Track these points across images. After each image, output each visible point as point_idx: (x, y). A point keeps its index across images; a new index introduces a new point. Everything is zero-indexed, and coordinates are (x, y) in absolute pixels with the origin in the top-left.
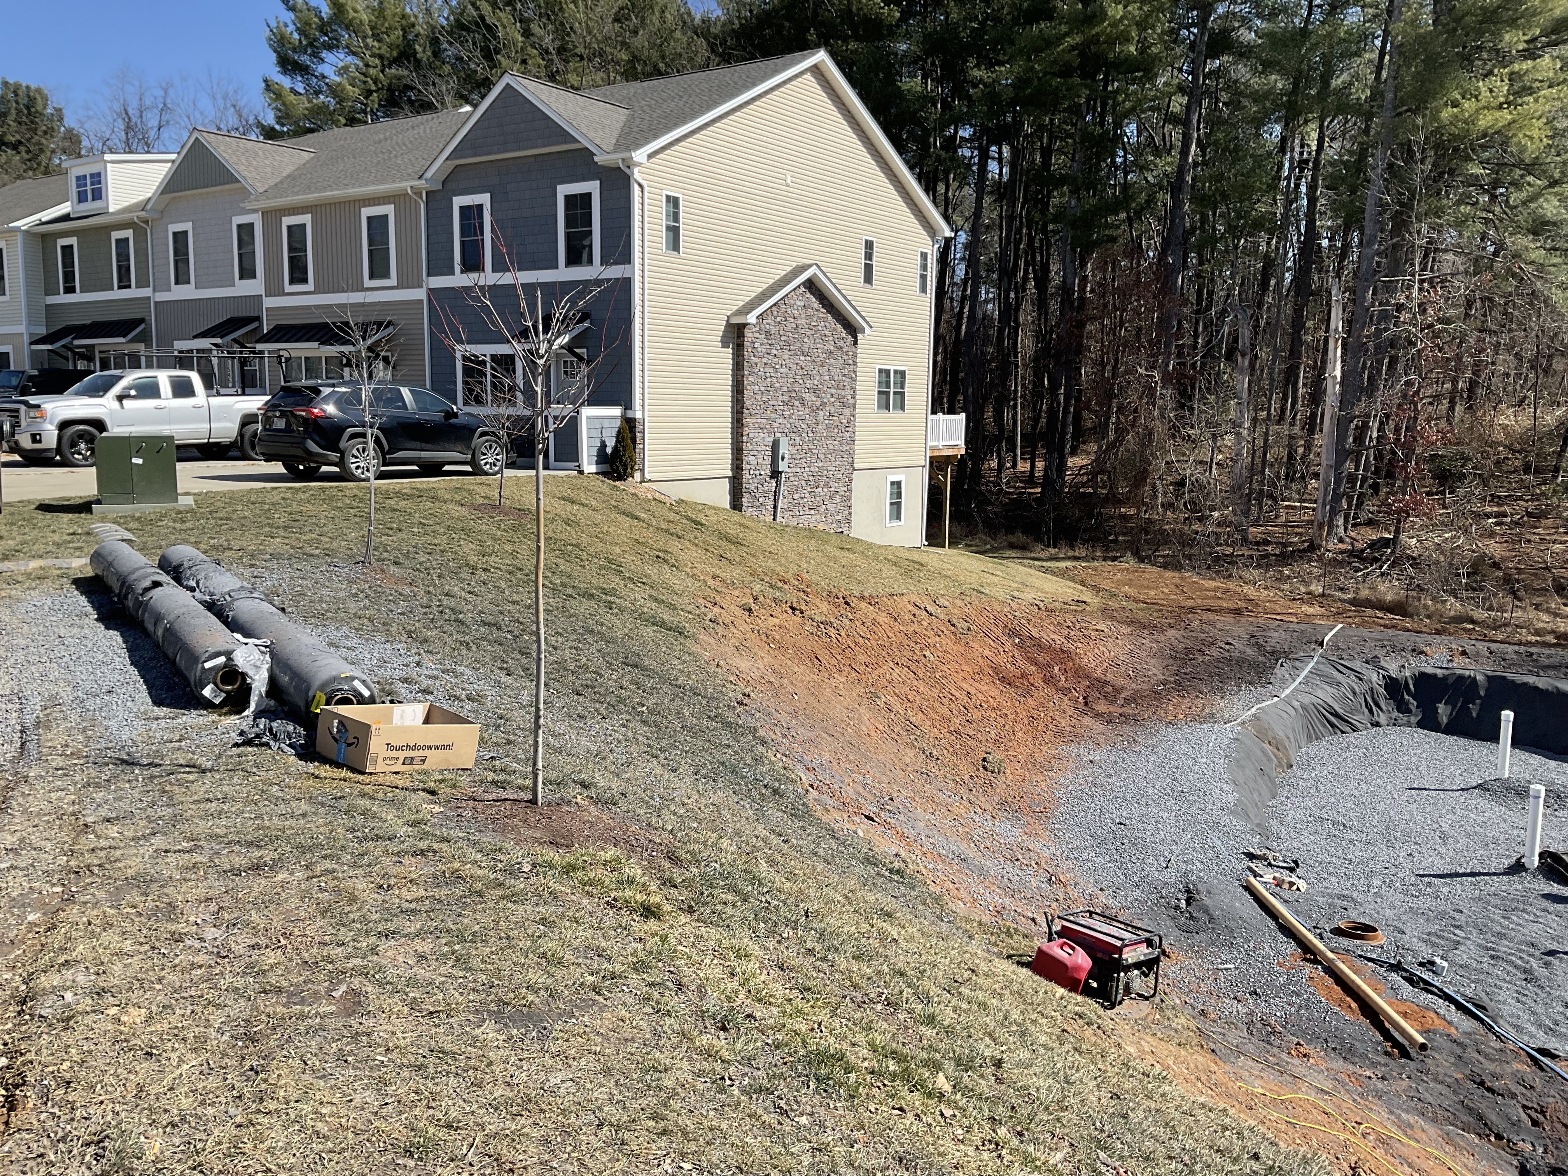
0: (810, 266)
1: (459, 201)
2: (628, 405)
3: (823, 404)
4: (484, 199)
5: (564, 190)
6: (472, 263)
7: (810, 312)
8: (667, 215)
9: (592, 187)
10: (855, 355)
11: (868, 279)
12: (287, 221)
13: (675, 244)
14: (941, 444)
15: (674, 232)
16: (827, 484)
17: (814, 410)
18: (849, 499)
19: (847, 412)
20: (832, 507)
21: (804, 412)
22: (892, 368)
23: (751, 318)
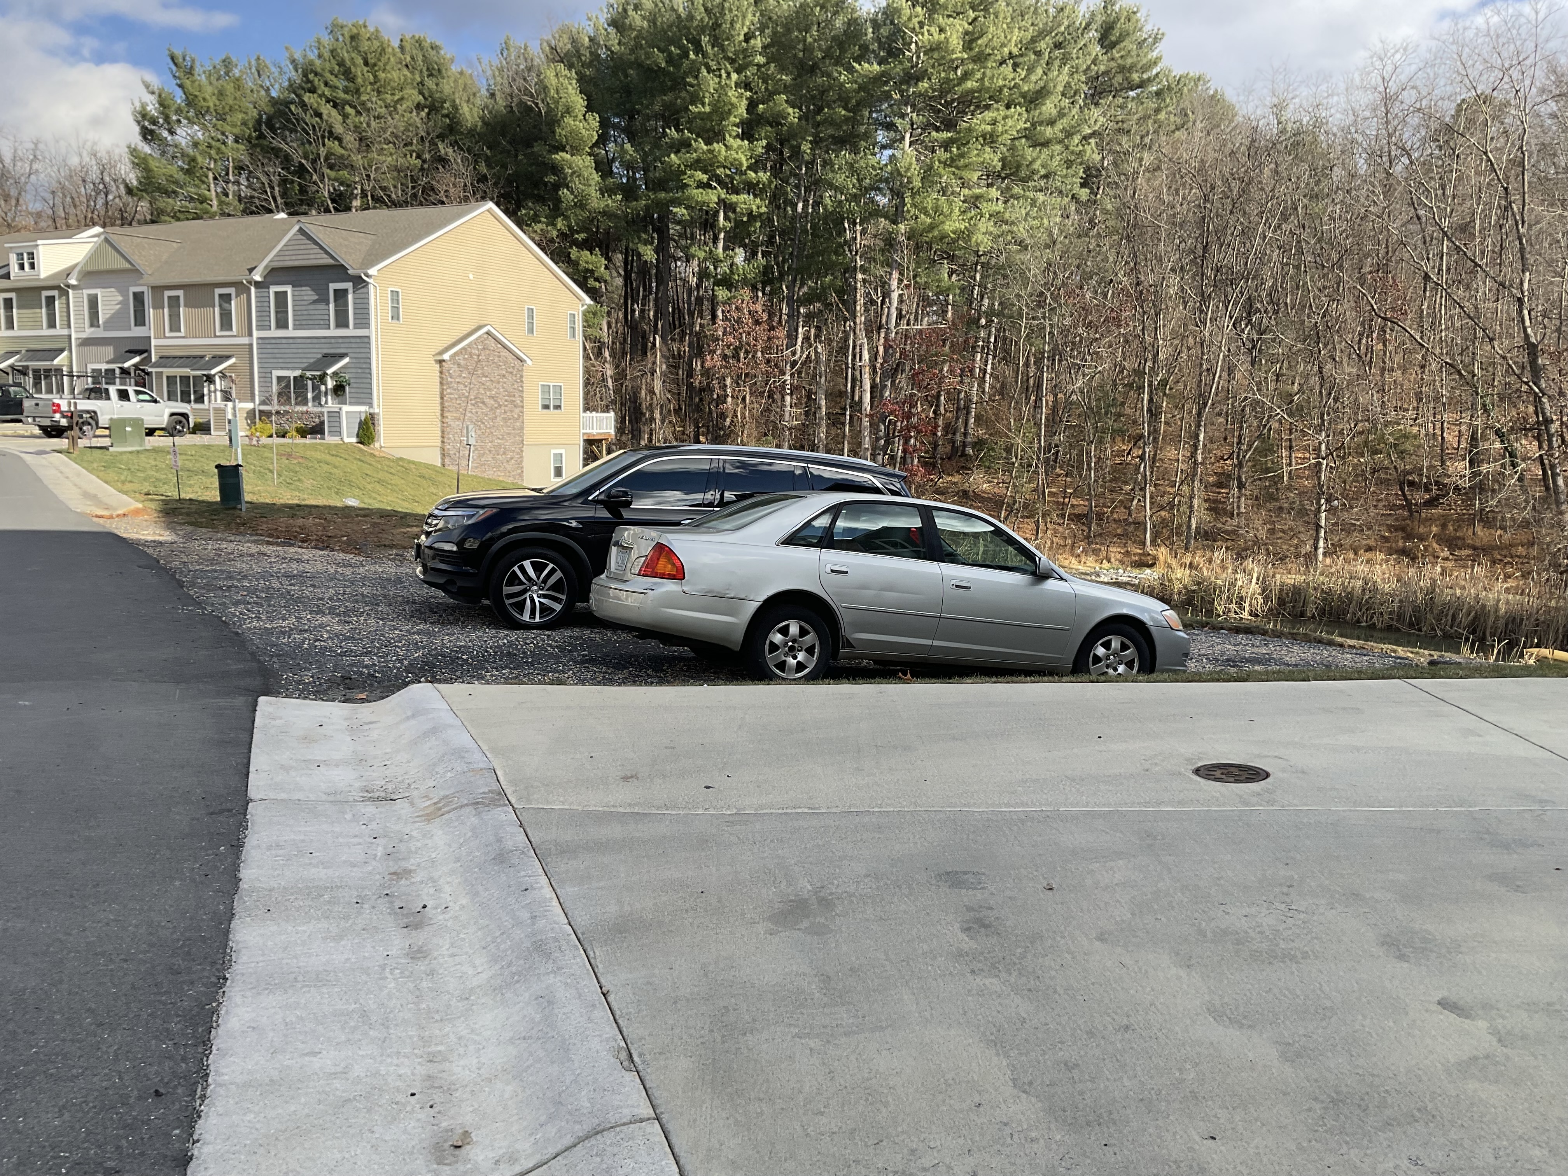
0: (485, 325)
1: (273, 289)
2: (371, 405)
3: (500, 406)
4: (288, 289)
5: (333, 286)
6: (282, 324)
7: (487, 352)
8: (392, 299)
9: (349, 285)
10: (522, 376)
11: (531, 331)
12: (167, 293)
13: (396, 316)
14: (594, 432)
15: (396, 309)
16: (504, 453)
17: (492, 409)
18: (522, 461)
19: (517, 410)
20: (509, 467)
21: (485, 410)
22: (551, 384)
23: (446, 356)
